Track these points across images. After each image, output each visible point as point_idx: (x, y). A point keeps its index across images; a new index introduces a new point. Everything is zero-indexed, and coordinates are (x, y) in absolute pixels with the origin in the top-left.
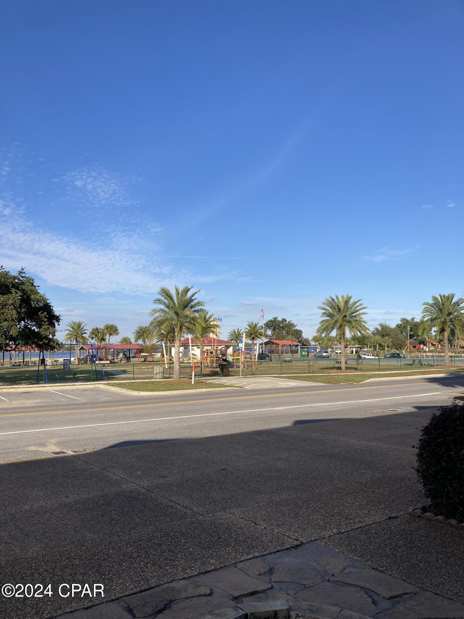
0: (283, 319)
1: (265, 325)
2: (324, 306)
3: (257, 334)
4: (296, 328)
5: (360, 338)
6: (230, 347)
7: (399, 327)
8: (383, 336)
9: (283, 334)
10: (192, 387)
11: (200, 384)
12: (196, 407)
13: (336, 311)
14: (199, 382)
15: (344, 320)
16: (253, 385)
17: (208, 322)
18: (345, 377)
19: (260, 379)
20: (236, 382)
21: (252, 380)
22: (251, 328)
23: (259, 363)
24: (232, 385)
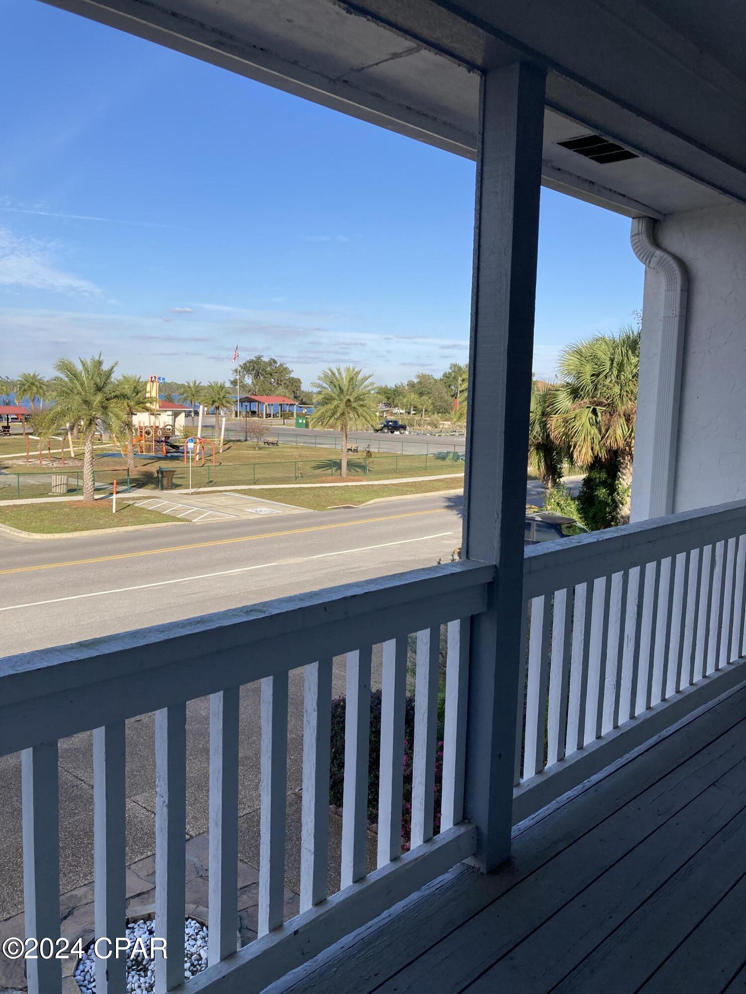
0: (271, 359)
1: (242, 368)
2: (321, 382)
3: (224, 401)
4: (291, 376)
5: (389, 392)
6: (181, 413)
7: (447, 377)
8: (421, 394)
9: (271, 383)
10: (113, 520)
11: (125, 512)
12: (117, 570)
13: (337, 391)
14: (123, 507)
15: (347, 406)
16: (206, 514)
17: (139, 394)
18: (343, 492)
19: (218, 498)
20: (181, 505)
21: (207, 499)
22: (213, 390)
23: (227, 446)
24: (174, 515)
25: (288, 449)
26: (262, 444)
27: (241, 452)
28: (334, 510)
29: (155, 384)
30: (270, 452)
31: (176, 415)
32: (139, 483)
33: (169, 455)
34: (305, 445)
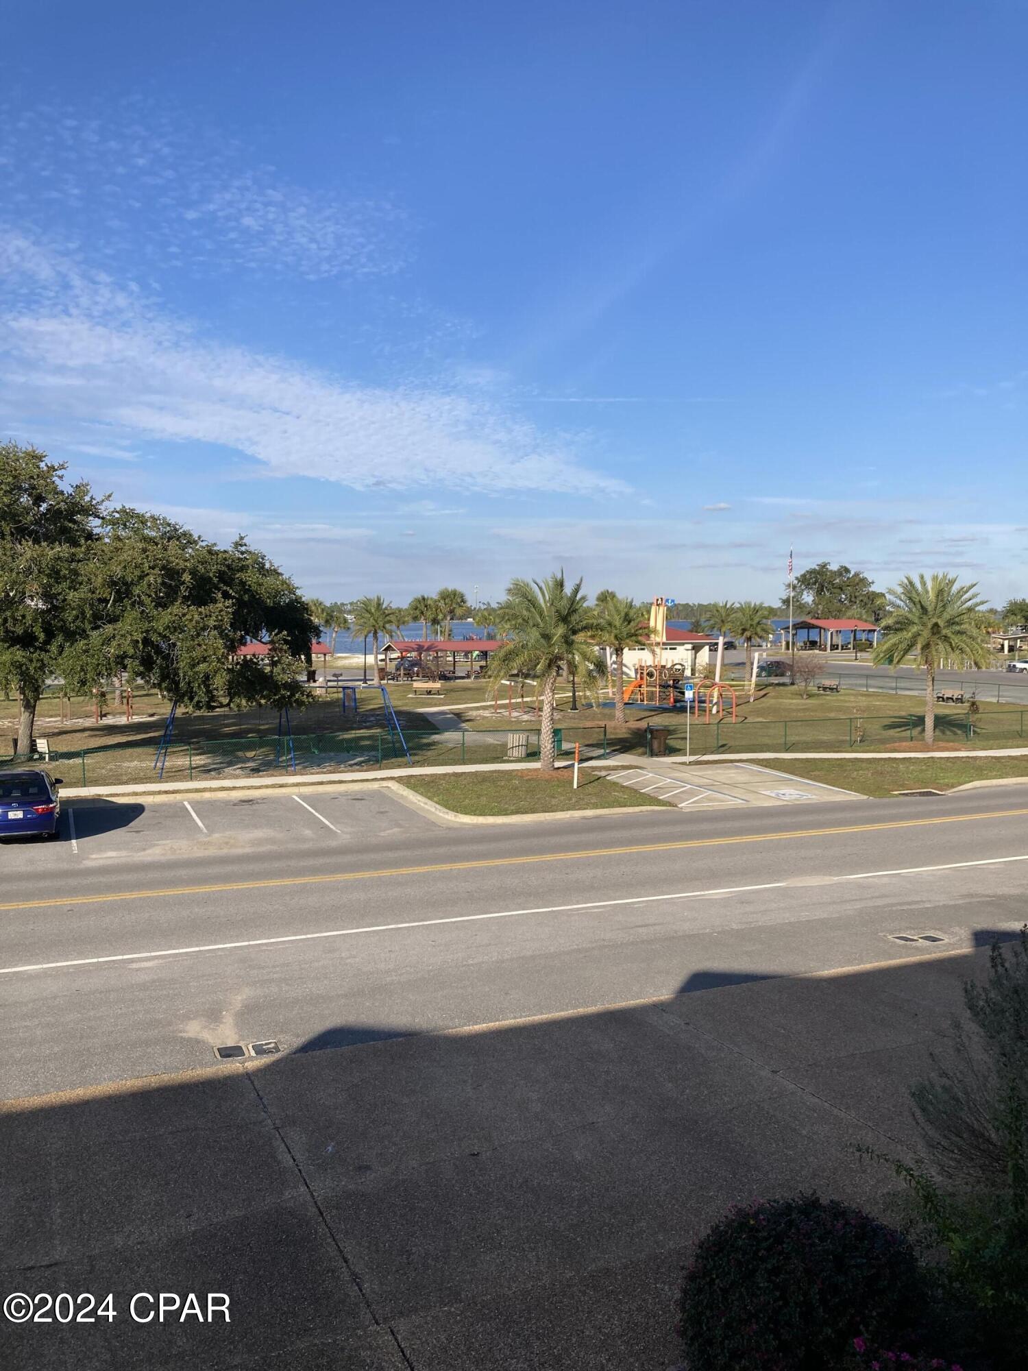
0: (842, 567)
1: (799, 581)
3: (759, 630)
4: (870, 589)
6: (703, 646)
9: (840, 601)
10: (570, 799)
11: (590, 789)
12: (551, 876)
13: (916, 611)
14: (590, 780)
15: (933, 634)
16: (701, 796)
17: (632, 624)
18: (924, 767)
19: (726, 772)
20: (669, 780)
21: (710, 772)
22: (744, 615)
23: (762, 693)
24: (656, 795)
25: (852, 698)
26: (814, 690)
27: (781, 700)
28: (902, 798)
29: (661, 608)
30: (824, 702)
31: (696, 648)
32: (624, 746)
33: (678, 705)
34: (880, 691)
